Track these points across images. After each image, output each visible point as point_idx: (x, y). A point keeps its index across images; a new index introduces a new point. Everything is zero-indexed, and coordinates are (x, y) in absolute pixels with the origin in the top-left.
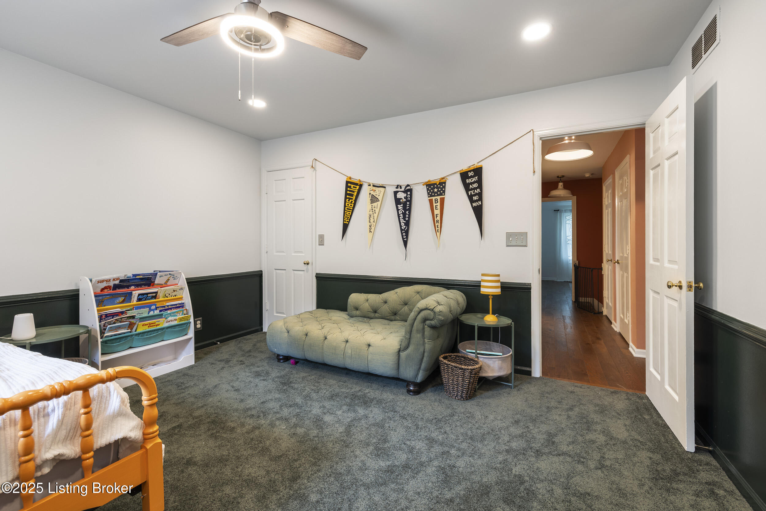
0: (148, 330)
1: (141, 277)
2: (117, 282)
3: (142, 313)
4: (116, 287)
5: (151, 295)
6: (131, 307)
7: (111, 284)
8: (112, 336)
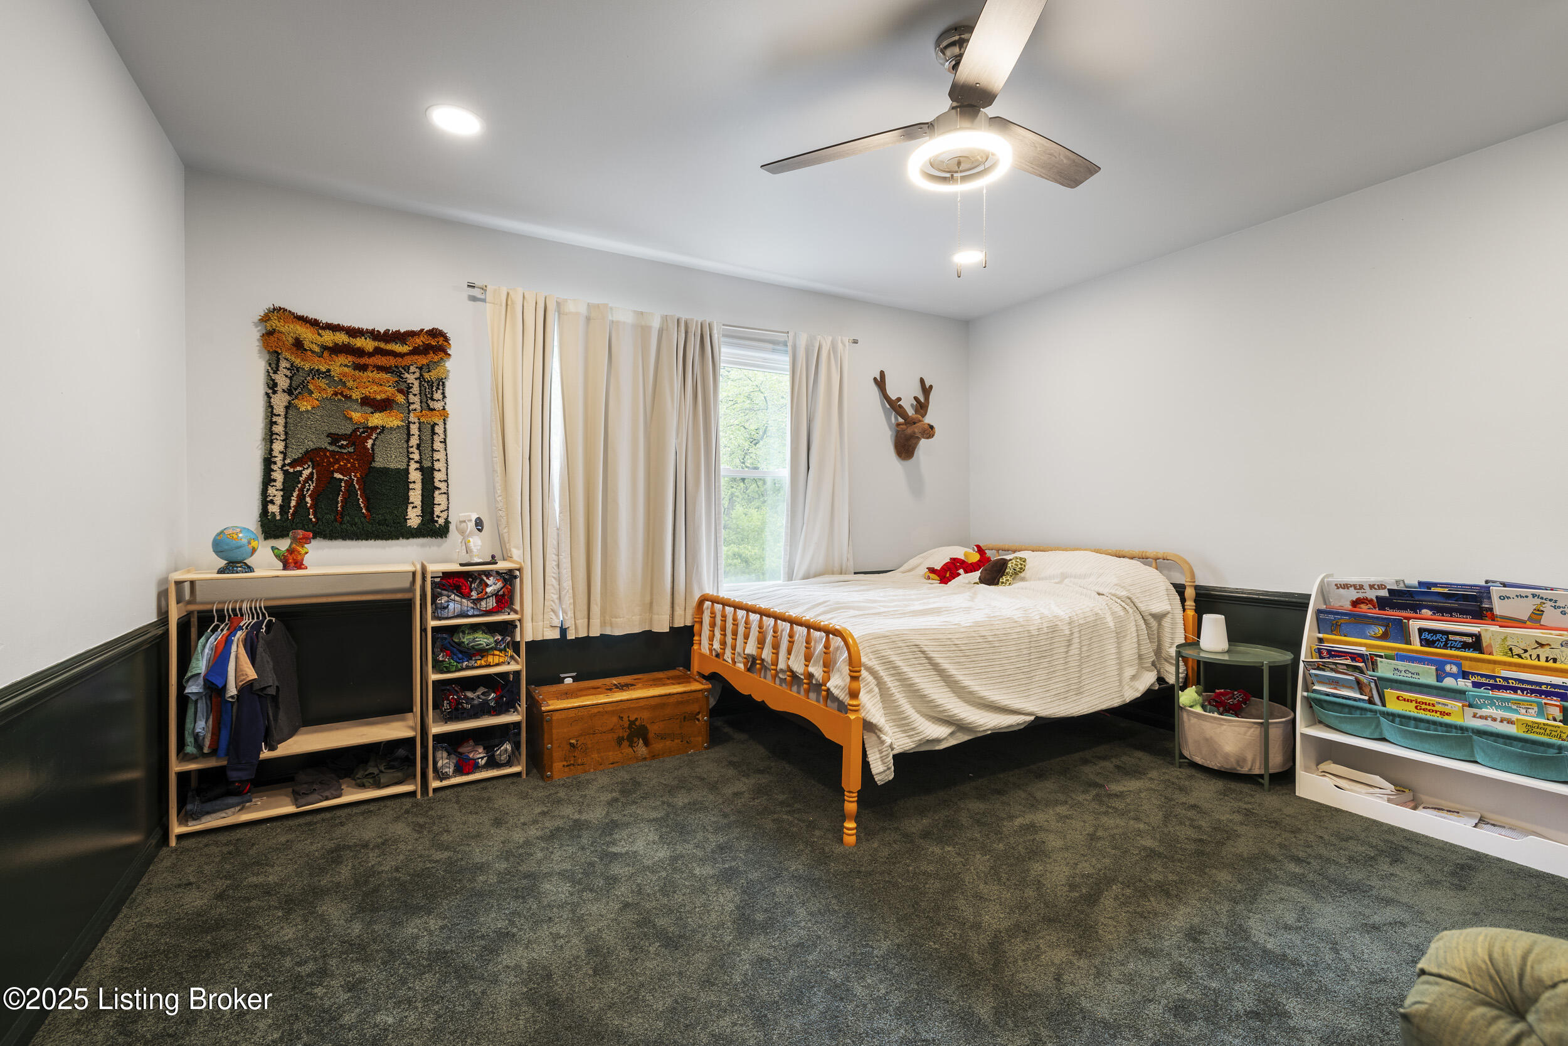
0: (1412, 714)
1: (1446, 590)
2: (1384, 593)
3: (1418, 674)
4: (1382, 603)
5: (1458, 638)
6: (1393, 653)
7: (1372, 595)
8: (1328, 695)
